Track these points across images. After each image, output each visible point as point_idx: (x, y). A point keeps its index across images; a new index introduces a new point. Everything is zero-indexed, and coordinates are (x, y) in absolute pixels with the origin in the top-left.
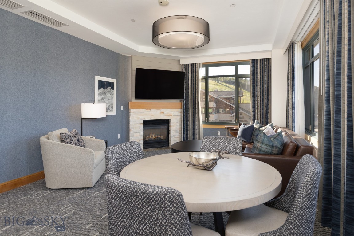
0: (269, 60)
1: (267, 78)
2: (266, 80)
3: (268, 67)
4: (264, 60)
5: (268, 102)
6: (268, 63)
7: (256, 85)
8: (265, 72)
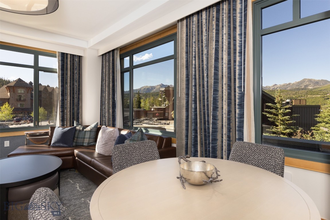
0: (80, 57)
1: (78, 76)
2: (77, 78)
3: (79, 65)
4: (74, 56)
5: (78, 101)
6: (79, 61)
7: (65, 82)
8: (75, 69)
